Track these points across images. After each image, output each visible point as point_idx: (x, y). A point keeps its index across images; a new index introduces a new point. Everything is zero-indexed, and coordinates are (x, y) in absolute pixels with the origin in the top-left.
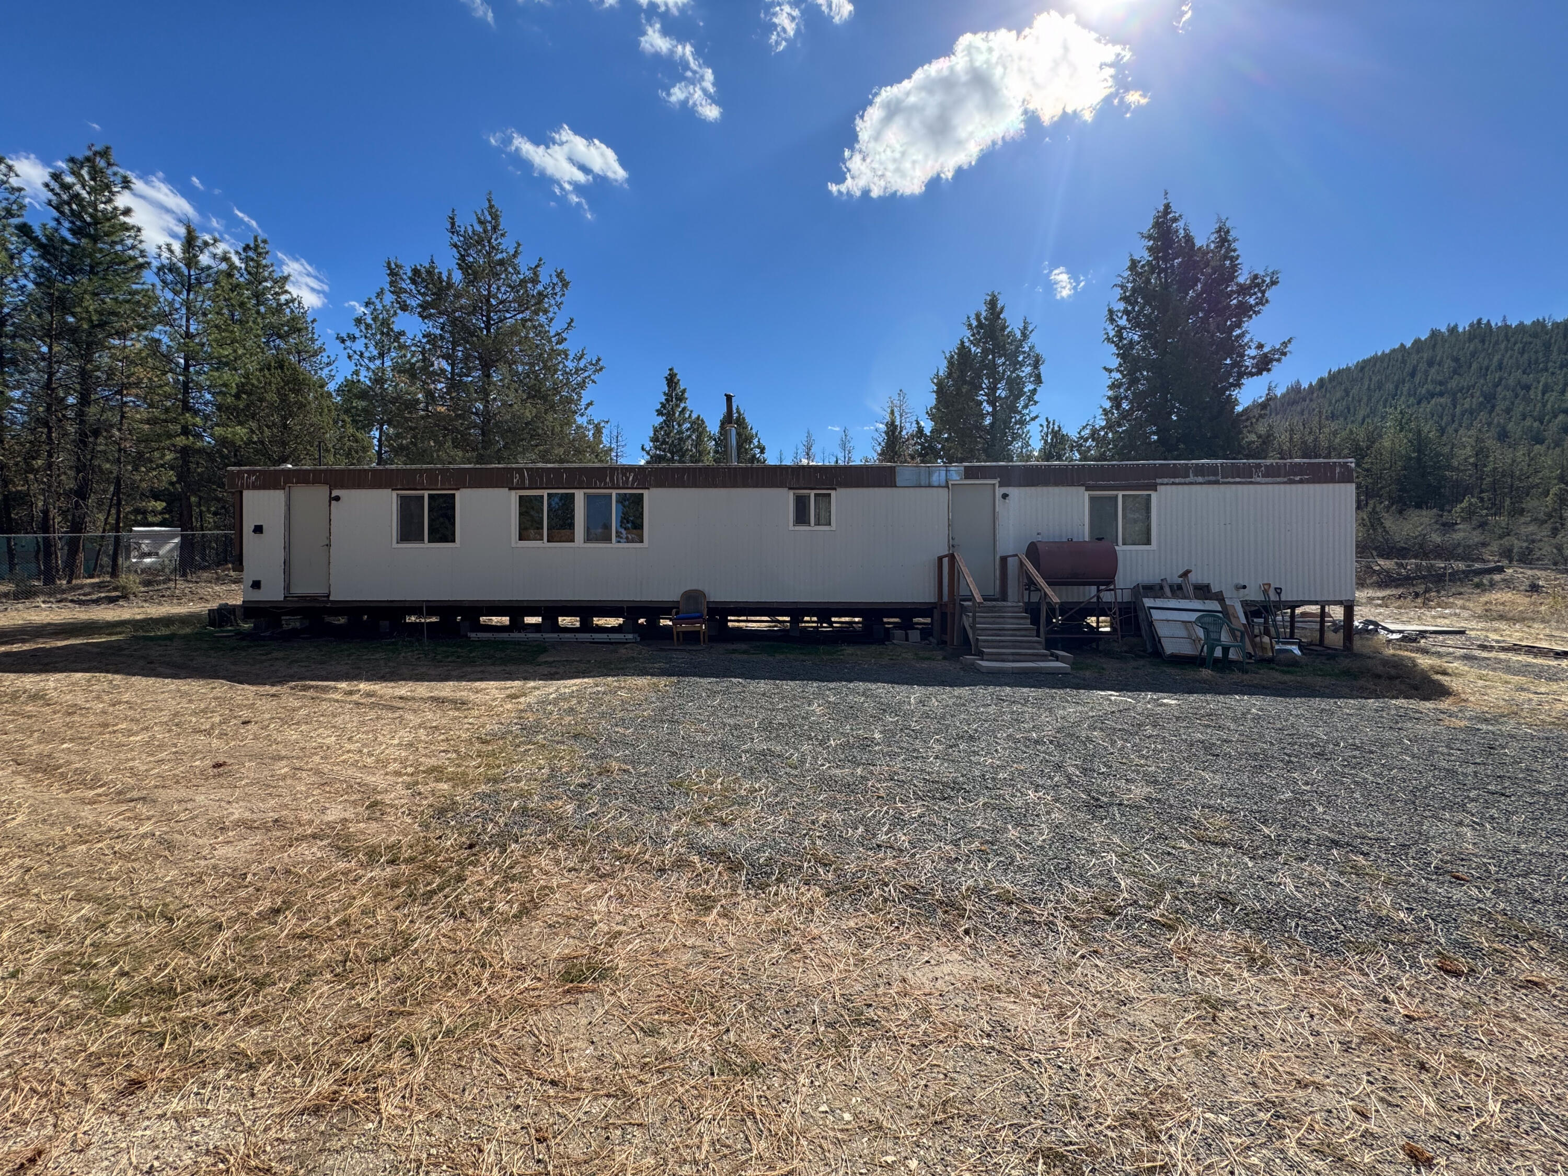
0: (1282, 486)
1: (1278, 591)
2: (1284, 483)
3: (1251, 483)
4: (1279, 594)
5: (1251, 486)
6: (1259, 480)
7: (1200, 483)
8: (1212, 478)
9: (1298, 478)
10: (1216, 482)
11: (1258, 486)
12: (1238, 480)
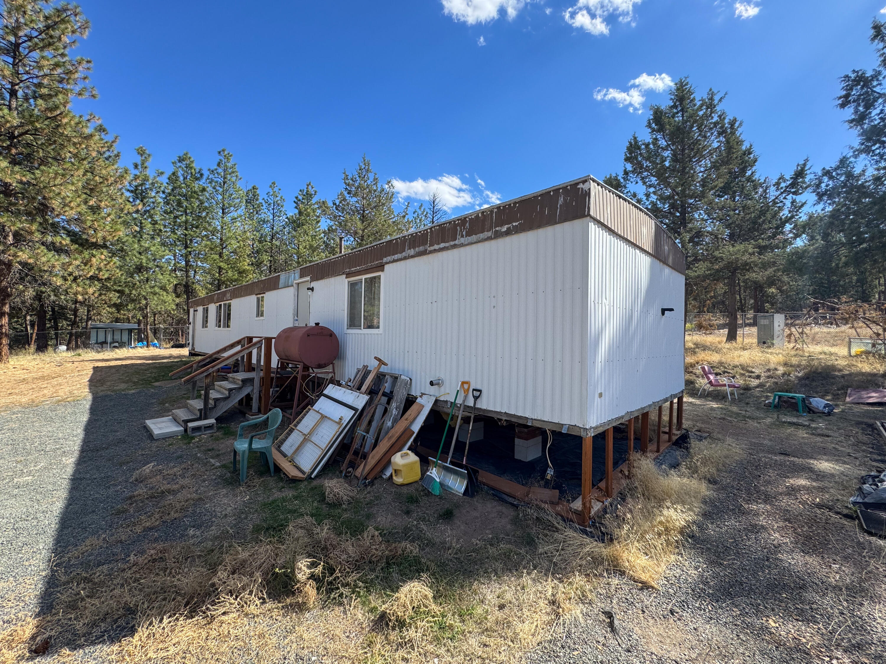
0: (487, 244)
1: (478, 394)
2: (489, 239)
3: (455, 246)
4: (476, 398)
5: (455, 251)
6: (462, 240)
7: (412, 257)
8: (422, 248)
9: (504, 229)
10: (424, 253)
11: (462, 249)
12: (442, 245)
